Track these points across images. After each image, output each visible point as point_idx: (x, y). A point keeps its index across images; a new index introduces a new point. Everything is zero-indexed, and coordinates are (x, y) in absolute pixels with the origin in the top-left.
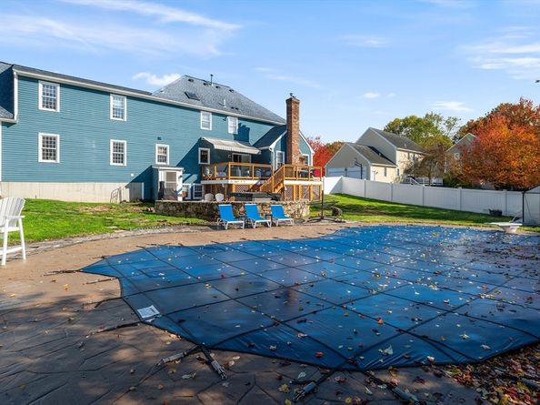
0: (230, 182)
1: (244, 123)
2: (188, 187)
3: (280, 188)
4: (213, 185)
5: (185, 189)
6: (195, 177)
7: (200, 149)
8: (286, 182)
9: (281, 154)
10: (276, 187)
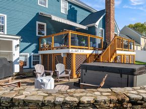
0: (71, 51)
1: (73, 6)
2: (26, 56)
3: (114, 57)
4: (50, 55)
5: (23, 59)
6: (33, 47)
7: (38, 23)
8: (118, 52)
9: (102, 31)
10: (111, 57)
